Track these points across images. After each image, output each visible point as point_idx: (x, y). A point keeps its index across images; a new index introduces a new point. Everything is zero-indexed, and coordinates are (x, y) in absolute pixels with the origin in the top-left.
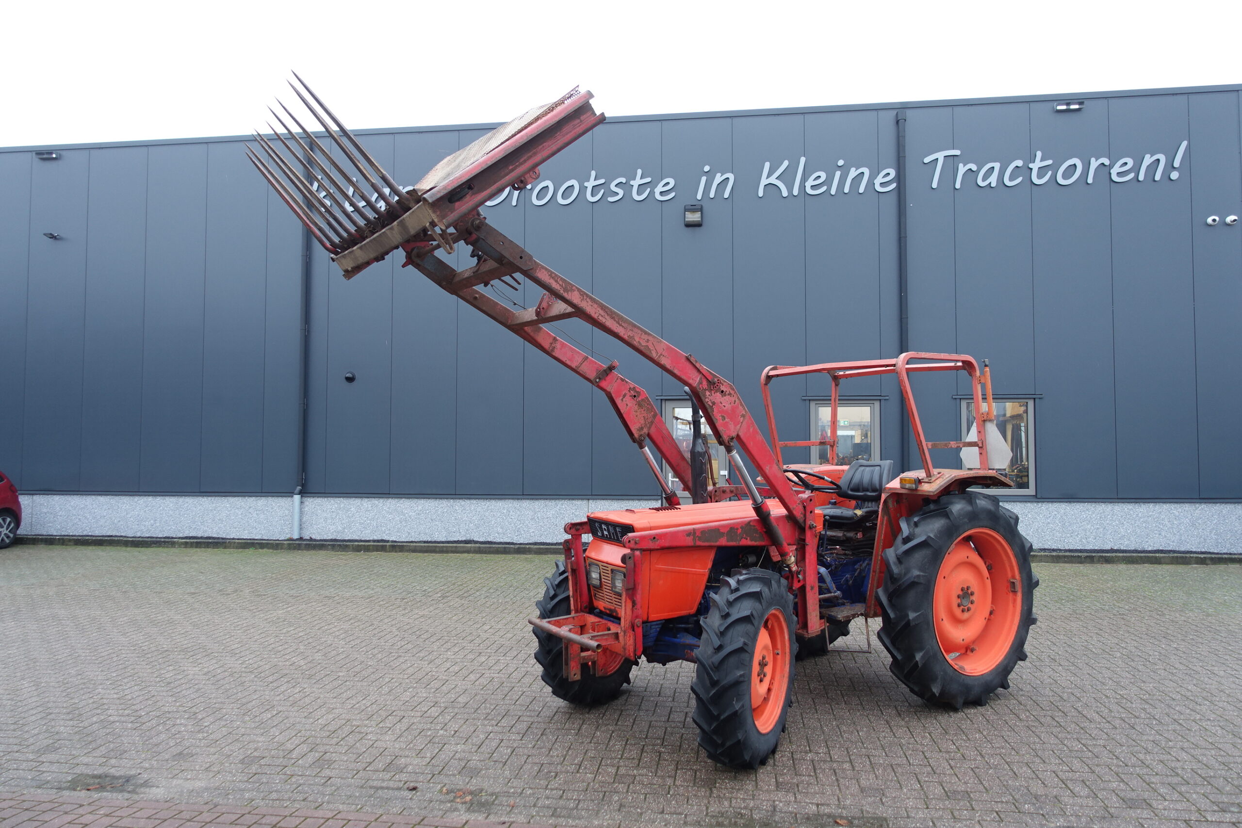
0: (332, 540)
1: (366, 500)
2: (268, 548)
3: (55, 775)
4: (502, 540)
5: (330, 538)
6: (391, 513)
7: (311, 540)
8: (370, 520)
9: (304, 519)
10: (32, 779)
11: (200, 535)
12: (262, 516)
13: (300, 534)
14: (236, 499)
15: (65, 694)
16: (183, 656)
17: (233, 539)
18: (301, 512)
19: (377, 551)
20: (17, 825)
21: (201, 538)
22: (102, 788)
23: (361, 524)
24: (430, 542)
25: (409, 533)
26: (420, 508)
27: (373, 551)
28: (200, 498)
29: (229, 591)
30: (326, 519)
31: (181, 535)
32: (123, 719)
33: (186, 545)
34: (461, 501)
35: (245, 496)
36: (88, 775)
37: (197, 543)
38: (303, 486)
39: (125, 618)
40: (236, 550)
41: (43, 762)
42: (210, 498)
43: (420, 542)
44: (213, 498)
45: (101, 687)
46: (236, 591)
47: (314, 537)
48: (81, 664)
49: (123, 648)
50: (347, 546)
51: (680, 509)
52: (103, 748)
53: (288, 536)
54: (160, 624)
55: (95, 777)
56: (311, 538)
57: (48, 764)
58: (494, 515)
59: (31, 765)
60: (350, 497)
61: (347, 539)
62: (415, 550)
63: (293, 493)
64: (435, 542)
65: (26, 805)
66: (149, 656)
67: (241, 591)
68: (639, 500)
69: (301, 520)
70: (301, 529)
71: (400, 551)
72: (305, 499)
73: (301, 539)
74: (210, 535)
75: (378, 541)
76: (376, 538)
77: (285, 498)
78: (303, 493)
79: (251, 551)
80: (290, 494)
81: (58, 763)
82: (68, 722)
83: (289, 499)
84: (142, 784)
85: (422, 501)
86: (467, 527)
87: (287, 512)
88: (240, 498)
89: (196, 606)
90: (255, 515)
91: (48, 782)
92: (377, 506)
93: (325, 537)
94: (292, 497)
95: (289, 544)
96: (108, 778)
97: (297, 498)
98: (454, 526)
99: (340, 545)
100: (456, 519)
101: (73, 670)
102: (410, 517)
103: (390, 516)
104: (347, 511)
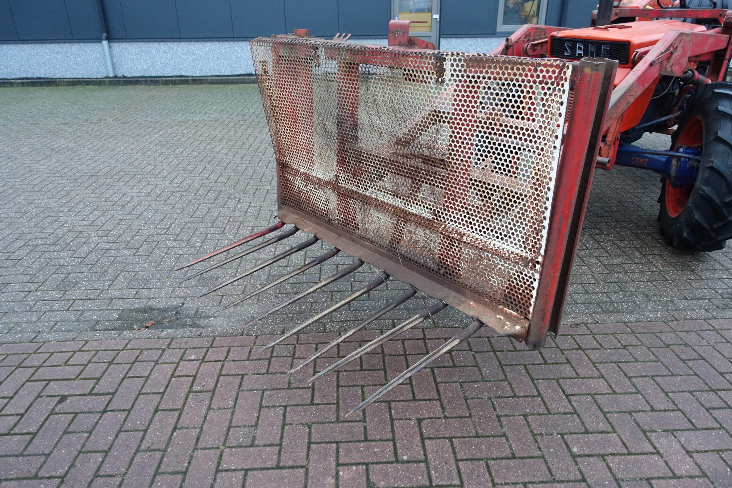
0: (141, 77)
1: (163, 43)
2: (93, 85)
3: (98, 313)
5: (139, 75)
6: (185, 54)
7: (124, 77)
8: (169, 60)
9: (115, 61)
10: (78, 320)
11: (30, 76)
12: (79, 59)
13: (114, 73)
14: (53, 45)
15: (33, 224)
16: (112, 180)
17: (60, 78)
18: (112, 56)
19: (182, 84)
20: (119, 385)
21: (32, 78)
22: (159, 325)
23: (162, 63)
24: (220, 76)
25: (202, 70)
26: (207, 49)
27: (179, 84)
28: (22, 46)
29: (95, 121)
30: (133, 60)
31: (14, 77)
32: (115, 246)
33: (23, 84)
34: (239, 43)
35: (60, 43)
36: (131, 310)
37: (31, 82)
38: (108, 32)
39: (26, 148)
40: (68, 87)
41: (74, 300)
42: (30, 45)
43: (212, 76)
44: (33, 45)
45: (61, 214)
46: (101, 120)
47: (126, 75)
48: (23, 193)
49: (49, 175)
50: (157, 81)
51: (631, 27)
52: (120, 279)
53: (105, 75)
54: (62, 151)
55: (139, 311)
57: (81, 302)
59: (65, 305)
60: (149, 42)
61: (153, 75)
62: (212, 82)
63: (101, 39)
64: (223, 76)
65: (106, 357)
66: (80, 181)
67: (105, 120)
68: (375, 39)
69: (112, 61)
70: (114, 69)
71: (201, 84)
72: (112, 44)
73: (116, 77)
74: (39, 76)
75: (179, 76)
76: (176, 74)
77: (94, 44)
78: (109, 39)
79: (80, 88)
80: (99, 40)
81: (90, 299)
82: (61, 253)
83: (98, 44)
84: (195, 315)
85: (208, 44)
87: (99, 55)
88: (56, 45)
89: (78, 133)
90: (72, 58)
91: (97, 322)
92: (172, 48)
93: (135, 75)
94: (101, 42)
95: (110, 81)
96: (154, 312)
97: (105, 43)
99: (151, 81)
100: (237, 57)
101: (19, 199)
102: (201, 57)
103: (185, 57)
104: (149, 53)
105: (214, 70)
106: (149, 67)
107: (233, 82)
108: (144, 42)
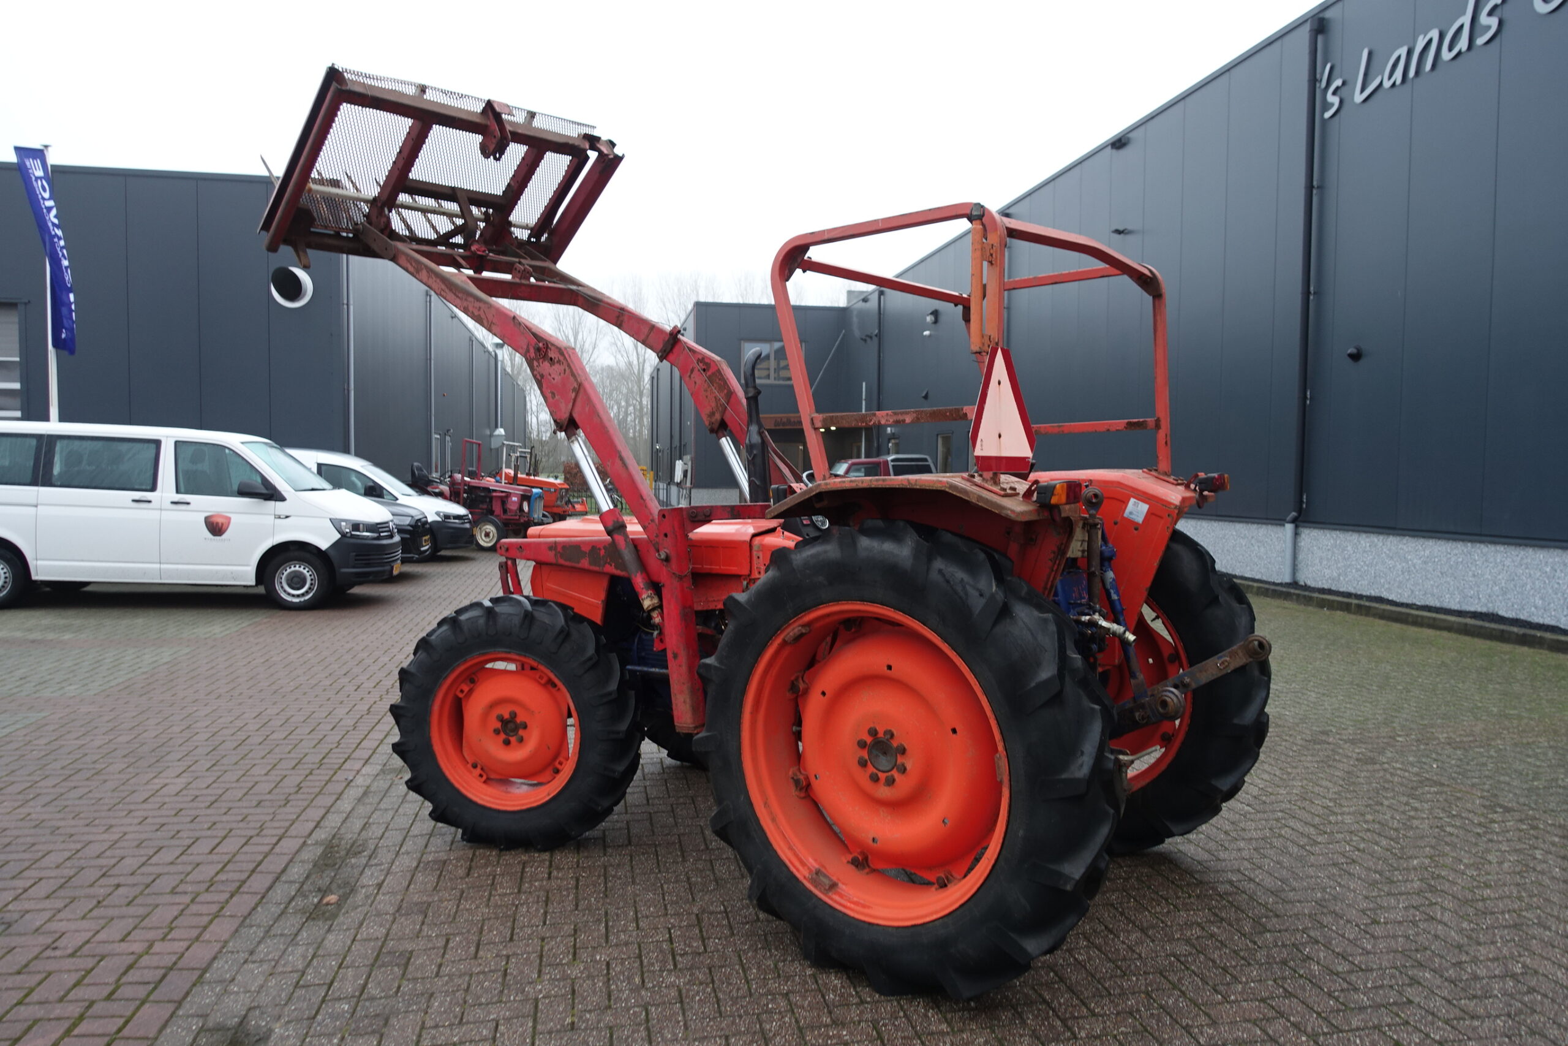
1: (1364, 536)
4: (1541, 621)
5: (1323, 586)
6: (1392, 558)
7: (1303, 586)
8: (1368, 566)
9: (1300, 557)
12: (1262, 549)
13: (1294, 578)
18: (1295, 546)
23: (1358, 570)
25: (1412, 592)
30: (1321, 559)
34: (1482, 546)
38: (1297, 511)
47: (1309, 583)
56: (1306, 585)
58: (1530, 575)
63: (1284, 520)
69: (1294, 559)
70: (1294, 571)
72: (1298, 530)
73: (1295, 584)
78: (1298, 521)
80: (1279, 521)
83: (1282, 528)
85: (1431, 542)
86: (1489, 591)
90: (1256, 548)
93: (1320, 585)
94: (1284, 525)
97: (1289, 527)
98: (1471, 588)
100: (1474, 576)
102: (1415, 566)
103: (1391, 563)
104: (1344, 550)
105: (1433, 595)
106: (1339, 575)
107: (1417, 622)
108: (1340, 530)
